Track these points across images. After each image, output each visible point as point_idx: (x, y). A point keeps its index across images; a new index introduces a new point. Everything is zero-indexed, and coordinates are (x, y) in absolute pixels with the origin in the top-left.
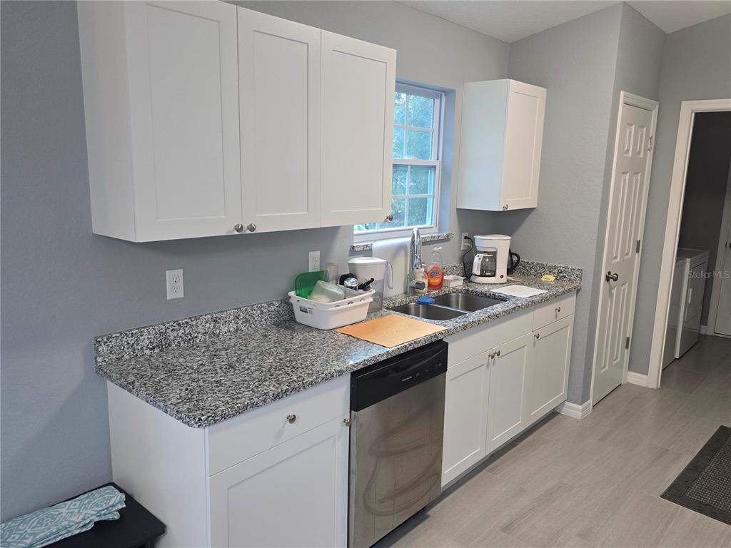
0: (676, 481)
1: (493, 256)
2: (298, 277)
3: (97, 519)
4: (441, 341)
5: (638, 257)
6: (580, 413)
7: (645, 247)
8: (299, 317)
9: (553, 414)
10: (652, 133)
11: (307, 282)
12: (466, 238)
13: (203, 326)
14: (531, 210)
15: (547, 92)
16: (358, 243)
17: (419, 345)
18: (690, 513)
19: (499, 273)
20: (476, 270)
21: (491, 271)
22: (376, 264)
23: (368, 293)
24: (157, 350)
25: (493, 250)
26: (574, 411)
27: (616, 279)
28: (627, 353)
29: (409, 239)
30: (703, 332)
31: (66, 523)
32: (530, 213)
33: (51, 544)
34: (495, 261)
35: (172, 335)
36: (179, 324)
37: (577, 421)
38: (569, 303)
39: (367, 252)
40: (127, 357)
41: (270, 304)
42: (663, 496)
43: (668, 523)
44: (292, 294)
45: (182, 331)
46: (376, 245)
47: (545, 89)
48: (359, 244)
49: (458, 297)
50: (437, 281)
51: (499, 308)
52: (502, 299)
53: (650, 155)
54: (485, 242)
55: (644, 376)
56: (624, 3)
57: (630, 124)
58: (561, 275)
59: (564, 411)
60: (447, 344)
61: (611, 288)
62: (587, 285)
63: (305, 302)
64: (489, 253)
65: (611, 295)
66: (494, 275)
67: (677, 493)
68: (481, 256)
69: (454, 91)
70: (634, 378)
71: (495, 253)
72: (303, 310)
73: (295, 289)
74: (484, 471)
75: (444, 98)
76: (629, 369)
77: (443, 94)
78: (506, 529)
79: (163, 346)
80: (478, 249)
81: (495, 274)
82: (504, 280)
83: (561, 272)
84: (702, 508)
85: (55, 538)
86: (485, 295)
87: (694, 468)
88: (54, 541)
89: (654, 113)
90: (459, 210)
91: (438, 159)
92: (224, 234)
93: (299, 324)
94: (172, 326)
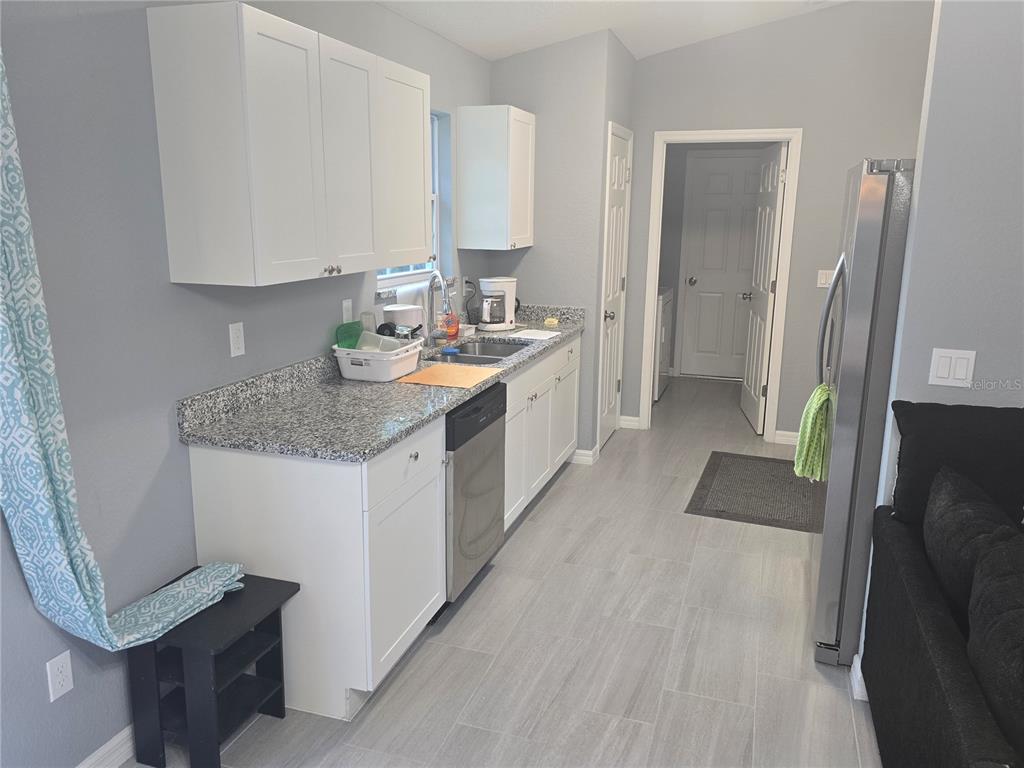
0: (692, 500)
1: (500, 300)
2: (338, 328)
3: (225, 589)
4: (498, 383)
5: (623, 294)
6: (591, 459)
7: (629, 284)
8: (349, 371)
9: (566, 465)
10: (630, 165)
11: (349, 334)
12: (467, 282)
13: (266, 386)
14: (528, 248)
15: (537, 120)
16: (383, 288)
17: (487, 386)
18: (711, 520)
19: (508, 320)
20: (486, 317)
21: (500, 318)
22: (412, 310)
23: (417, 342)
24: (230, 414)
25: (501, 294)
26: (586, 457)
27: (612, 318)
28: (619, 396)
29: (427, 284)
30: (671, 374)
31: (199, 595)
32: (526, 252)
33: (187, 620)
34: (504, 306)
35: (242, 396)
36: (246, 384)
37: (590, 467)
38: (576, 344)
39: (393, 299)
40: (207, 422)
41: (317, 360)
42: (686, 512)
43: (697, 529)
44: (335, 347)
45: (249, 392)
46: (401, 291)
47: (533, 116)
48: (384, 290)
49: (475, 346)
50: (454, 331)
51: (525, 352)
52: (524, 344)
53: (629, 186)
54: (491, 285)
55: (637, 418)
56: (610, 30)
57: (615, 156)
58: (564, 318)
59: (577, 460)
60: (505, 385)
61: (607, 328)
62: (590, 325)
63: (356, 353)
64: (496, 297)
65: (607, 335)
66: (503, 321)
67: (696, 507)
68: (490, 300)
69: (449, 115)
70: (627, 422)
71: (502, 297)
72: (356, 363)
73: (337, 343)
74: (525, 521)
75: (436, 123)
76: (622, 414)
77: (436, 118)
78: (568, 560)
79: (234, 409)
80: (485, 293)
81: (504, 319)
82: (513, 326)
83: (564, 314)
84: (719, 514)
85: (191, 612)
86: (503, 342)
87: (703, 486)
88: (192, 615)
89: (630, 143)
90: (459, 250)
91: (434, 193)
92: (317, 277)
93: (350, 380)
94: (241, 386)
